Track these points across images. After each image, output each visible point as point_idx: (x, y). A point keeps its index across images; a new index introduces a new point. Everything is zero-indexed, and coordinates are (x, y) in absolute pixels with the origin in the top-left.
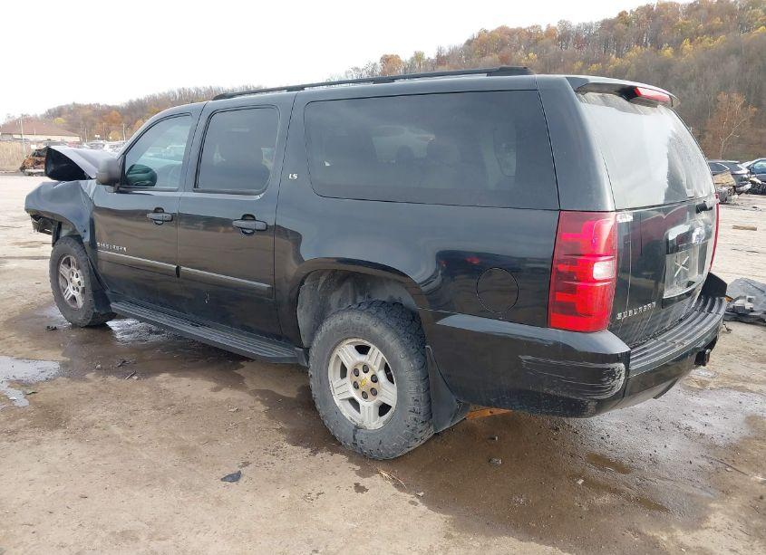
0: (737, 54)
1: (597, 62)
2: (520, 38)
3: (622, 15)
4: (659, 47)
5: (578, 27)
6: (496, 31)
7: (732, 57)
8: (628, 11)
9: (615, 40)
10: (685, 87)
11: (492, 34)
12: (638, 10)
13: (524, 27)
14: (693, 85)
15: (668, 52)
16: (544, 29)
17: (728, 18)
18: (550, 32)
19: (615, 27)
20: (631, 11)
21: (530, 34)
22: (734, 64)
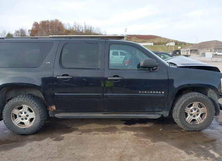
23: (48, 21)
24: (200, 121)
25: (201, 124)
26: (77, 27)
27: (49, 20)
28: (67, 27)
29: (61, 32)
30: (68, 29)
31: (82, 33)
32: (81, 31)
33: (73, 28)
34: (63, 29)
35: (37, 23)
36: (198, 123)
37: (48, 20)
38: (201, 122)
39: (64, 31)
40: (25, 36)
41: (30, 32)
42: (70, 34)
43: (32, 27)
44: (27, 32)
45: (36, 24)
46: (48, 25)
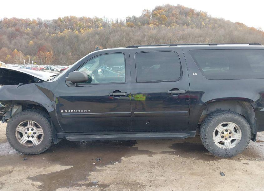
0: (97, 34)
1: (54, 33)
2: (22, 22)
3: (59, 19)
4: (73, 30)
5: (45, 21)
6: (12, 19)
7: (96, 35)
8: (61, 18)
9: (58, 26)
10: (85, 43)
11: (10, 20)
12: (64, 17)
13: (23, 19)
14: (87, 43)
15: (77, 32)
16: (32, 20)
17: (92, 23)
18: (34, 22)
19: (58, 22)
20: (62, 18)
21: (26, 21)
22: (97, 37)
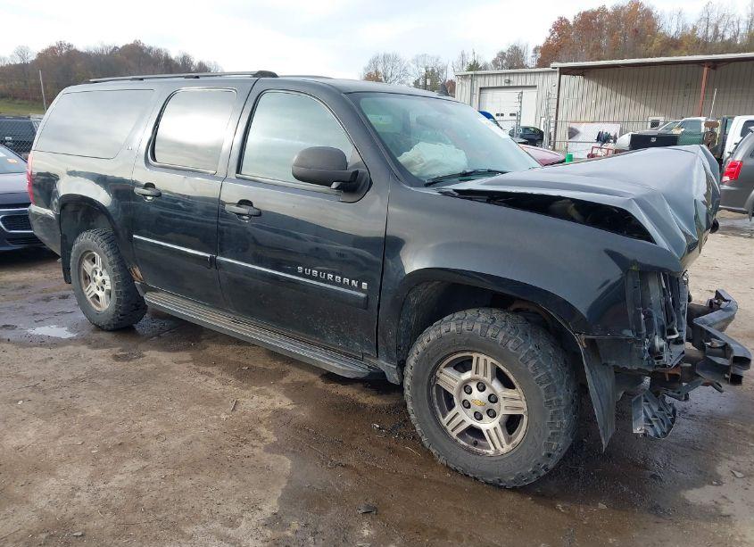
23: (602, 11)
24: (498, 446)
25: (499, 458)
26: (713, 21)
27: (609, 9)
28: (670, 27)
29: (643, 47)
30: (672, 33)
31: (729, 46)
32: (728, 37)
33: (695, 29)
34: (654, 34)
35: (566, 20)
36: (491, 452)
37: (604, 8)
38: (503, 451)
39: (657, 43)
40: (523, 67)
41: (539, 55)
42: (675, 52)
43: (548, 34)
44: (530, 53)
45: (561, 27)
46: (600, 25)
